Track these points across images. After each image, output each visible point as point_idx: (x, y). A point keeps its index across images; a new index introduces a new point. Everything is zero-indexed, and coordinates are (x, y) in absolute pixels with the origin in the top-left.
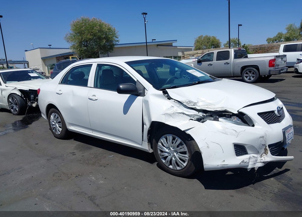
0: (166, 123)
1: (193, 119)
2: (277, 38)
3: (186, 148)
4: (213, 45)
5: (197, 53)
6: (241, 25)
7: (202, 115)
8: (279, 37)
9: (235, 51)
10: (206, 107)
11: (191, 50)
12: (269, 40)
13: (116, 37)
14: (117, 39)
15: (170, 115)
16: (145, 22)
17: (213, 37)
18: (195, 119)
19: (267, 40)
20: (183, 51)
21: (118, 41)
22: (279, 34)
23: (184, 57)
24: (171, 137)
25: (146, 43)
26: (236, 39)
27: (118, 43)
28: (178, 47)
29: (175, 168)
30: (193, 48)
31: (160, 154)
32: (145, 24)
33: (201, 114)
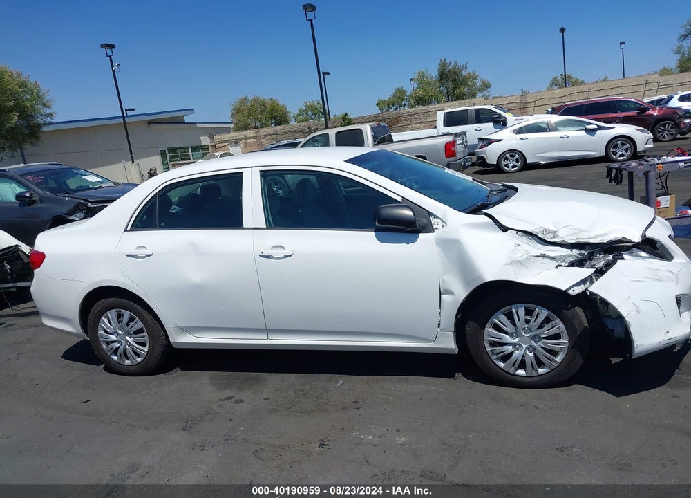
0: (519, 281)
1: (563, 264)
2: (395, 98)
3: (561, 325)
4: (274, 118)
5: (246, 138)
6: (328, 74)
7: (579, 254)
8: (399, 98)
9: (373, 129)
10: (575, 237)
11: (227, 130)
12: (380, 104)
13: (45, 105)
14: (48, 111)
15: (520, 263)
16: (112, 66)
17: (271, 99)
18: (567, 264)
19: (377, 105)
20: (211, 133)
21: (50, 115)
22: (398, 90)
23: (215, 146)
24: (523, 308)
25: (123, 117)
26: (316, 103)
27: (52, 121)
28: (198, 126)
29: (534, 372)
30: (232, 126)
31: (492, 351)
32: (114, 71)
33: (575, 252)
